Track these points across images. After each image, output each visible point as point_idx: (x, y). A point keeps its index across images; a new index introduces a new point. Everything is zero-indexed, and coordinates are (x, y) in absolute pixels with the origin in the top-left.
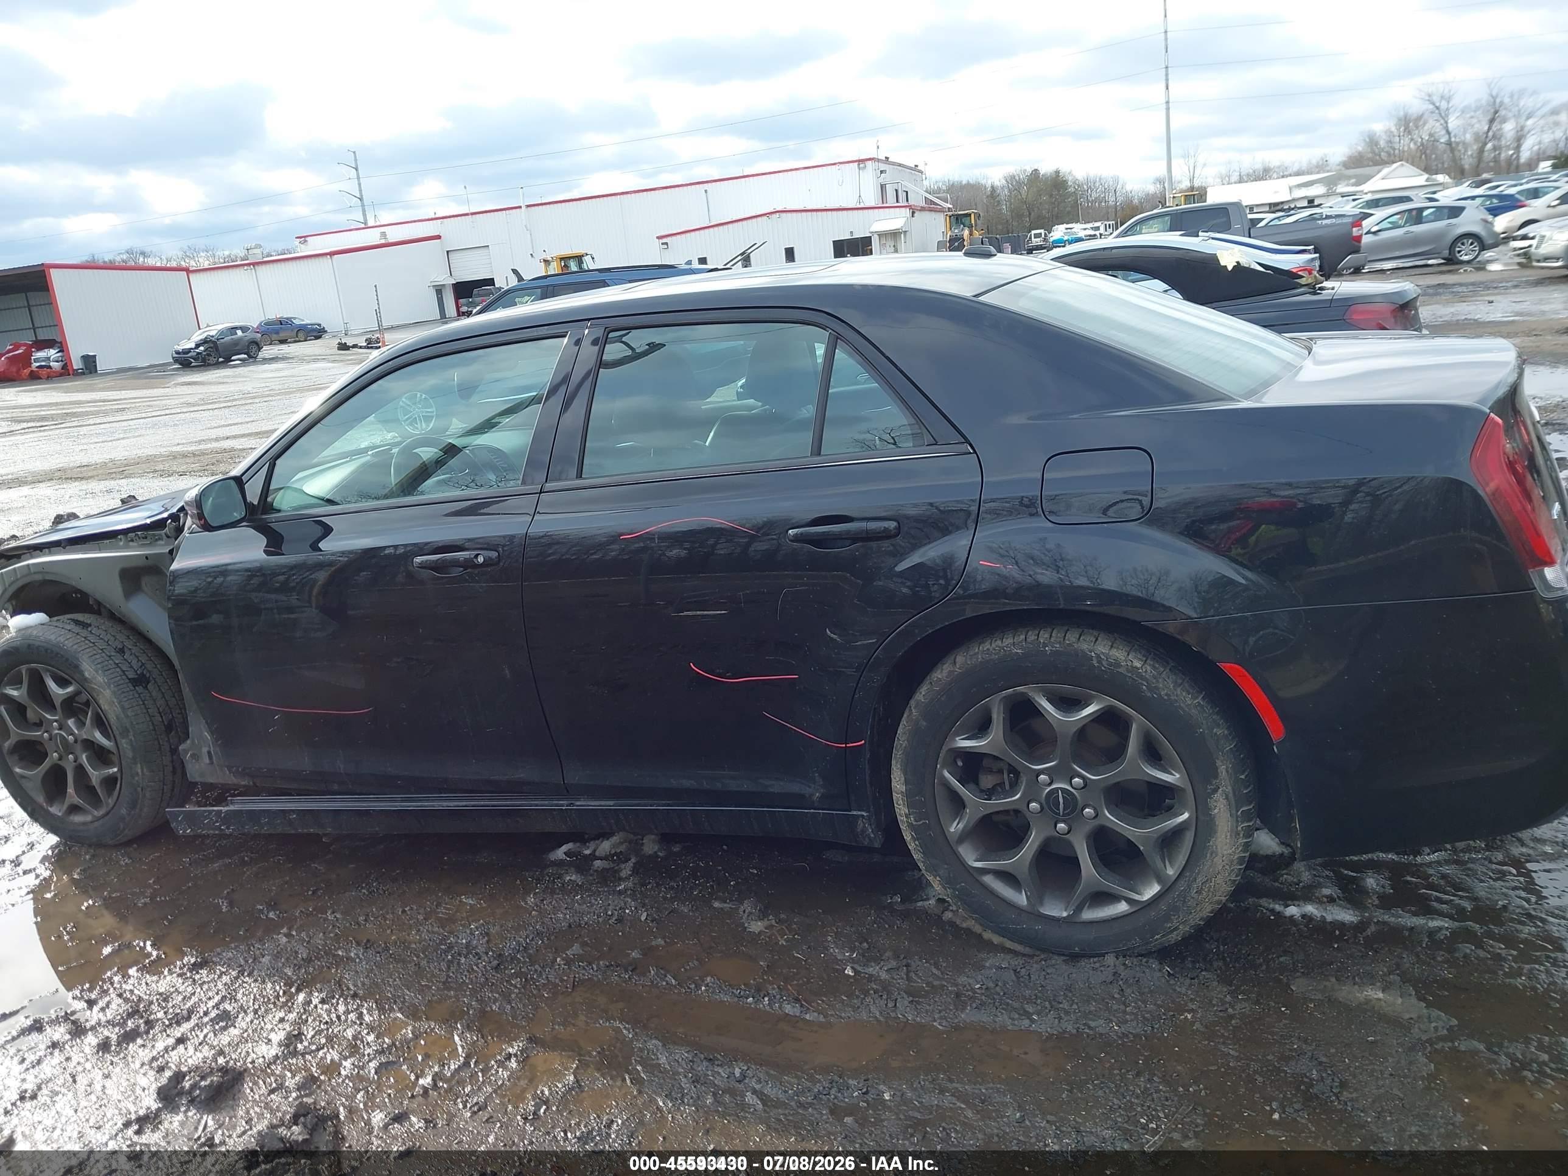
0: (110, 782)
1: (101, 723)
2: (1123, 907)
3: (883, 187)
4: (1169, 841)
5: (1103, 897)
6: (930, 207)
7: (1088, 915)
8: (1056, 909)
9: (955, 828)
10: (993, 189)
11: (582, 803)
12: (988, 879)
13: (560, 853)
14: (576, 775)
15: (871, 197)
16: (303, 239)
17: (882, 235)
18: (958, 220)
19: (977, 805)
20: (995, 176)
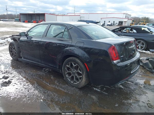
0: (16, 55)
1: (15, 50)
2: (77, 83)
3: (126, 16)
4: (80, 78)
5: (75, 82)
6: (131, 19)
7: (74, 83)
8: (72, 82)
9: (66, 73)
10: (140, 18)
11: (43, 65)
12: (68, 78)
13: (44, 69)
14: (42, 62)
15: (124, 17)
16: (68, 14)
17: (124, 21)
18: (133, 21)
19: (68, 71)
20: (141, 17)
